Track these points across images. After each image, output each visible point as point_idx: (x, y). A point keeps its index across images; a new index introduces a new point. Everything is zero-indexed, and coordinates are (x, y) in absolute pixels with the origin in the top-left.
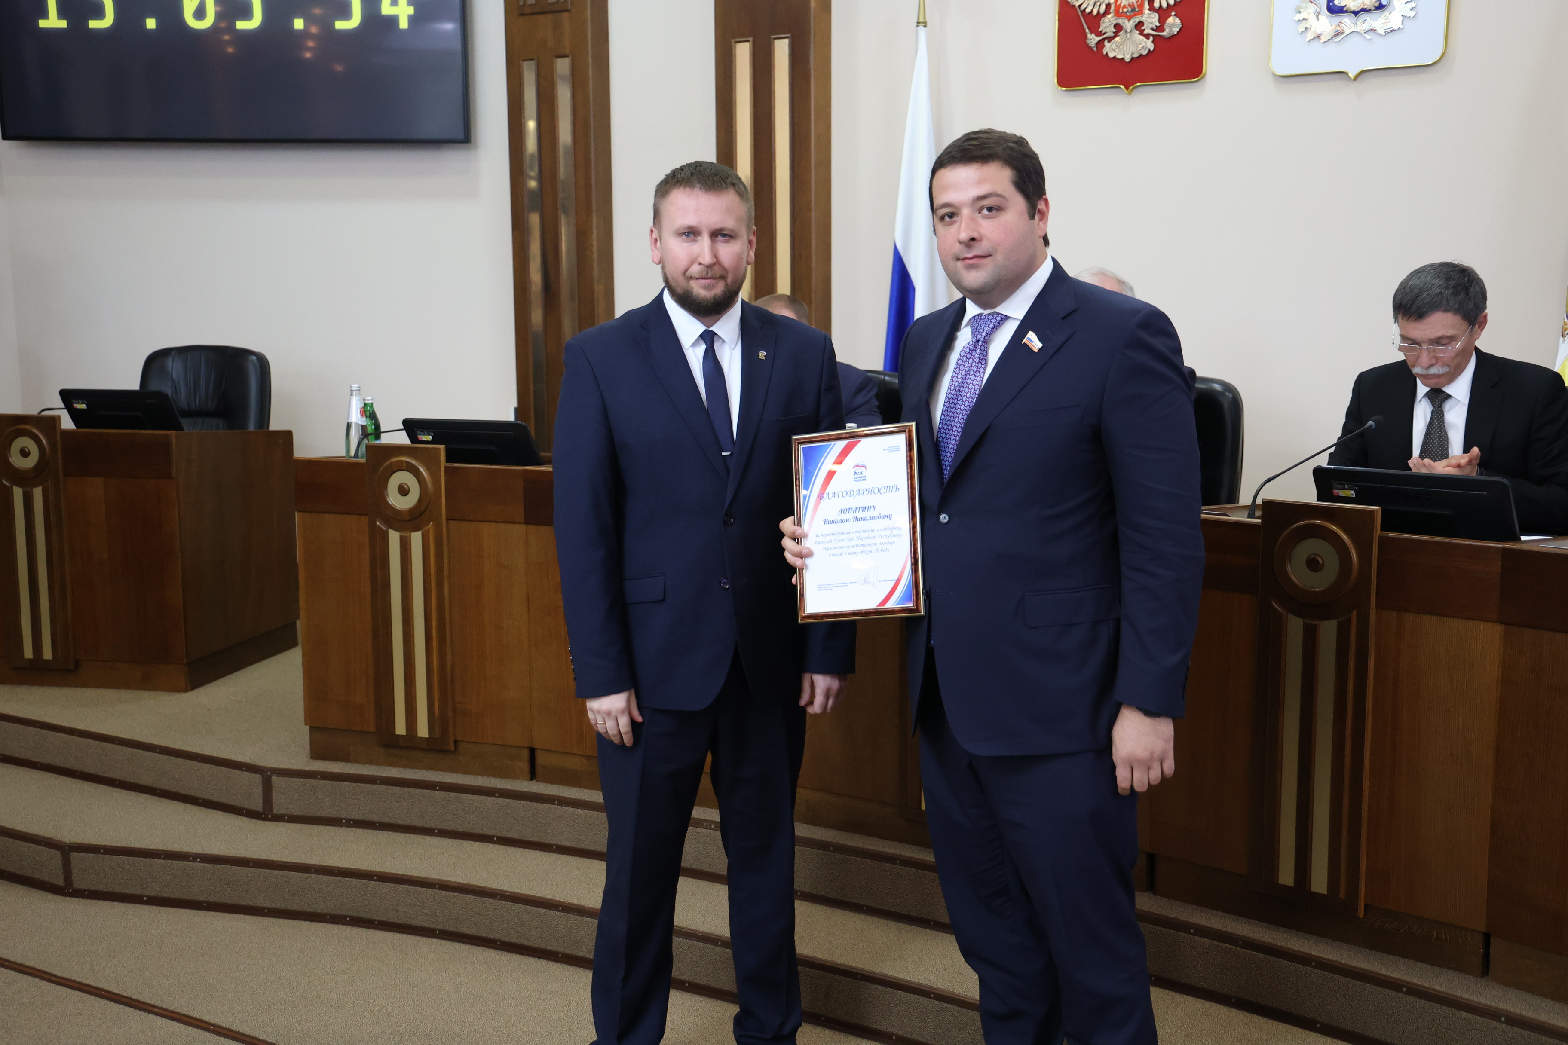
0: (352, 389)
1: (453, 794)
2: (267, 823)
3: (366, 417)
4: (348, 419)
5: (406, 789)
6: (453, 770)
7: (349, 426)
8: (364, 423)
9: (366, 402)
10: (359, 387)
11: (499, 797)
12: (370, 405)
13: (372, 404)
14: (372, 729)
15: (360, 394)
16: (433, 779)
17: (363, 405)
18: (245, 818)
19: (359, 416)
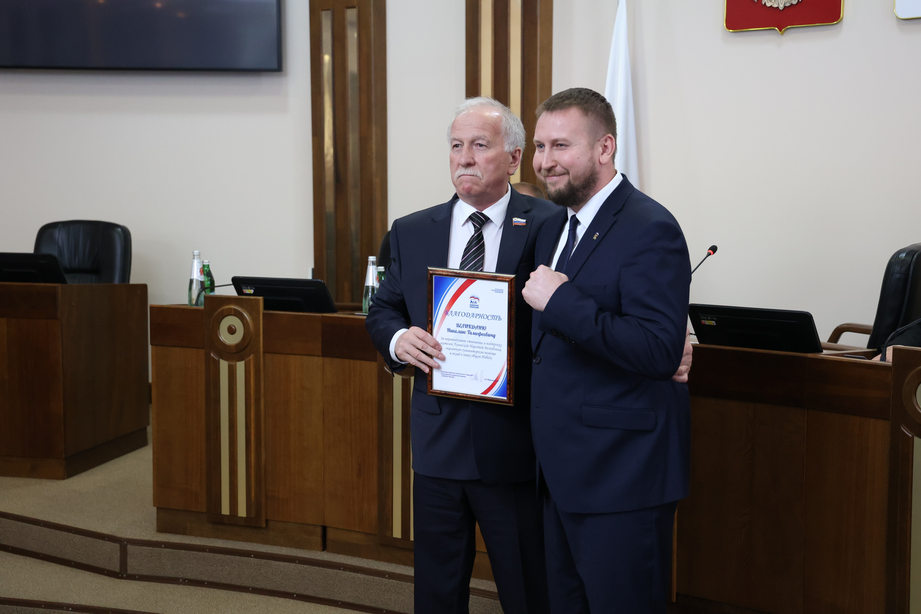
0: (195, 254)
1: (264, 561)
2: (123, 581)
3: (204, 275)
4: (191, 276)
5: (228, 556)
6: (265, 542)
7: (191, 281)
8: (203, 280)
9: (205, 264)
10: (199, 253)
11: (298, 563)
12: (207, 266)
13: (208, 265)
14: (204, 510)
15: (200, 258)
16: (249, 549)
17: (201, 266)
18: (106, 577)
19: (199, 274)
